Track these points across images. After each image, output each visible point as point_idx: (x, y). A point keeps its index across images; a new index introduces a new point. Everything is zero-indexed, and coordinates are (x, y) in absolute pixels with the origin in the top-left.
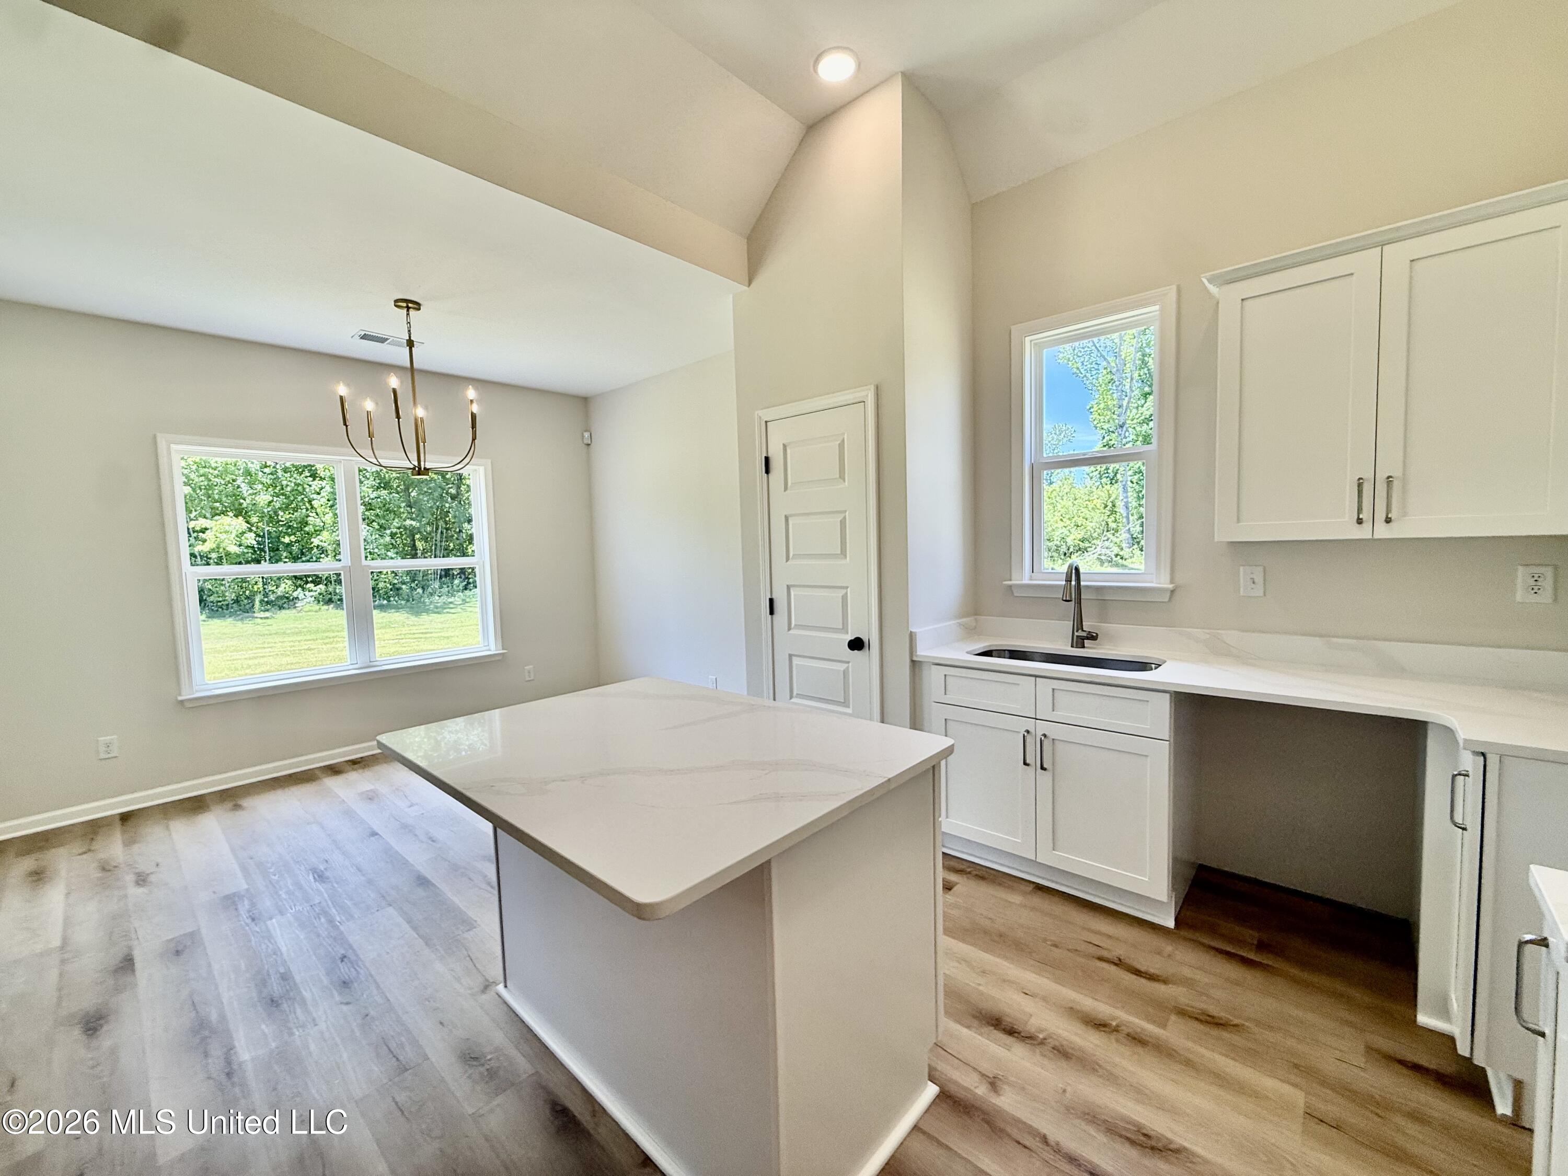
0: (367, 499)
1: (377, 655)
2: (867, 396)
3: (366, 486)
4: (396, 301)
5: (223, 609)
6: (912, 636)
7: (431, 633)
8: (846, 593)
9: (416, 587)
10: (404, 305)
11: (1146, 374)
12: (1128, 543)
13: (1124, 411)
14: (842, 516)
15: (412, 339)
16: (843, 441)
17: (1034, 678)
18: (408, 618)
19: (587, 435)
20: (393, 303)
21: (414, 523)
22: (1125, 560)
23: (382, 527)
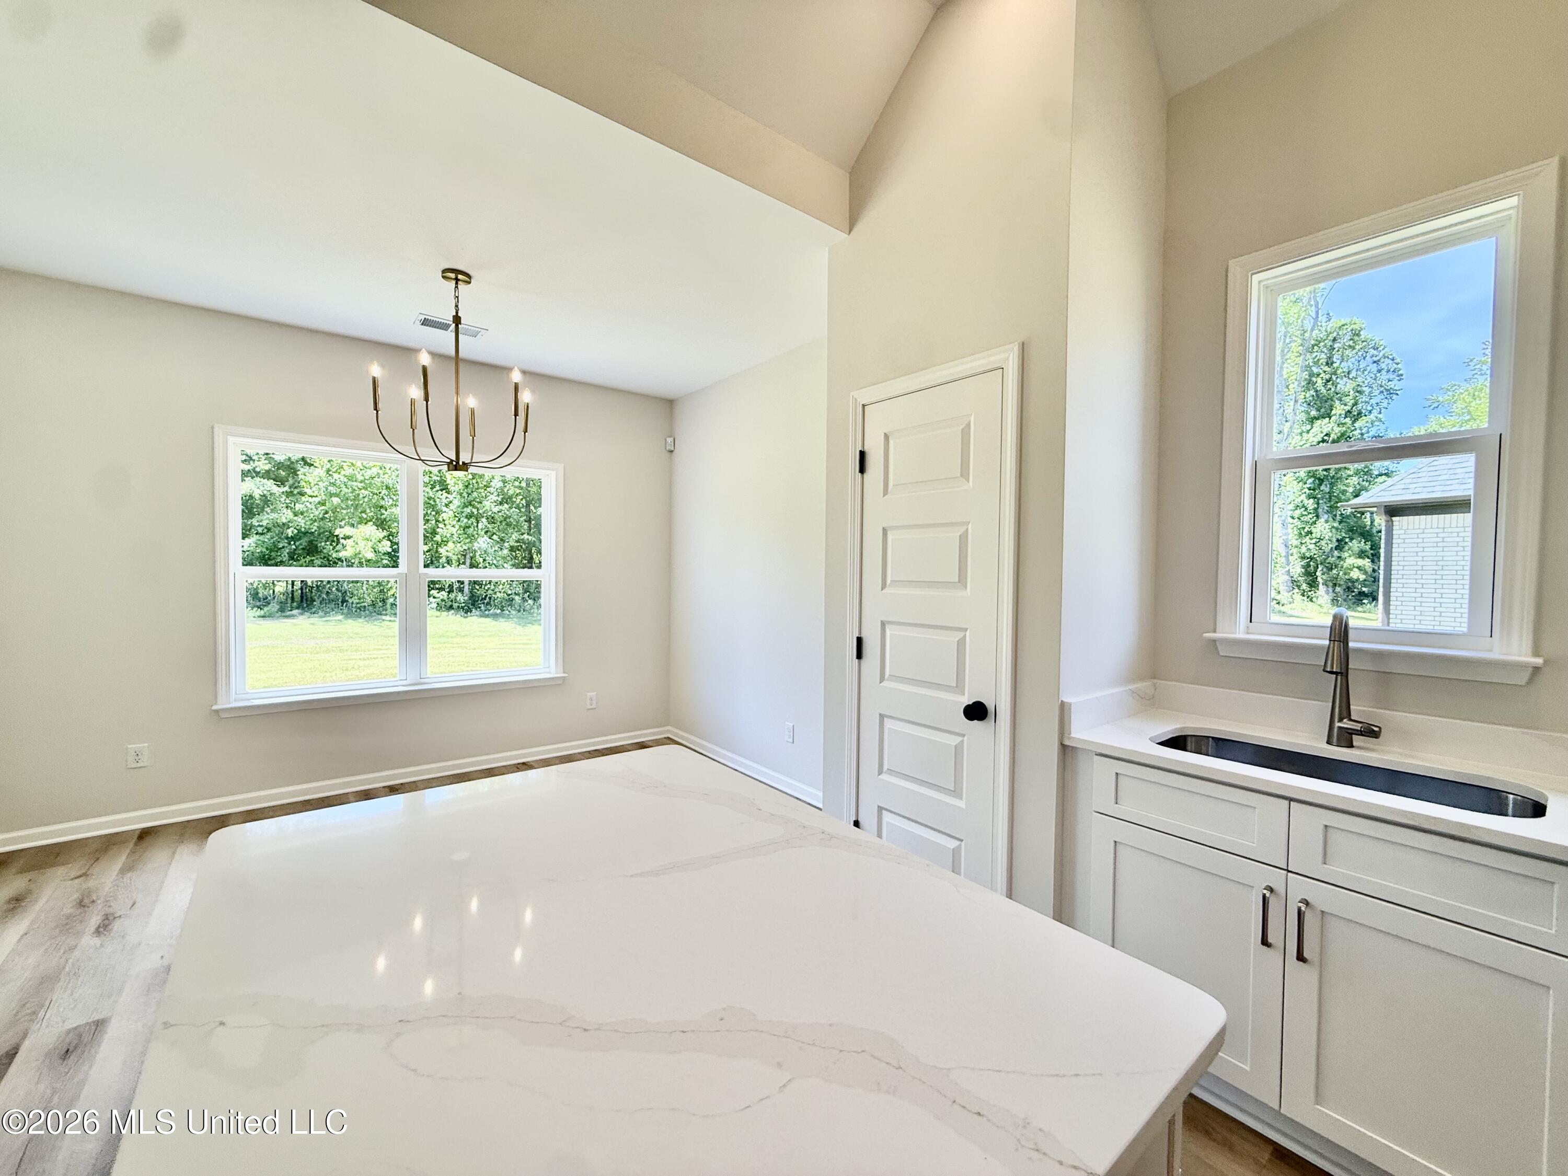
0: (490, 513)
1: (429, 672)
2: (1007, 359)
3: (490, 501)
4: (444, 271)
5: (361, 610)
6: (1064, 710)
7: (531, 644)
8: (965, 636)
9: (527, 598)
10: (453, 275)
11: (1313, 396)
12: (1287, 586)
13: (1285, 438)
14: (963, 529)
15: (459, 315)
16: (969, 425)
17: (1286, 802)
18: (515, 628)
19: (670, 440)
20: (441, 273)
21: (530, 538)
22: (1283, 605)
23: (502, 540)
